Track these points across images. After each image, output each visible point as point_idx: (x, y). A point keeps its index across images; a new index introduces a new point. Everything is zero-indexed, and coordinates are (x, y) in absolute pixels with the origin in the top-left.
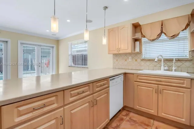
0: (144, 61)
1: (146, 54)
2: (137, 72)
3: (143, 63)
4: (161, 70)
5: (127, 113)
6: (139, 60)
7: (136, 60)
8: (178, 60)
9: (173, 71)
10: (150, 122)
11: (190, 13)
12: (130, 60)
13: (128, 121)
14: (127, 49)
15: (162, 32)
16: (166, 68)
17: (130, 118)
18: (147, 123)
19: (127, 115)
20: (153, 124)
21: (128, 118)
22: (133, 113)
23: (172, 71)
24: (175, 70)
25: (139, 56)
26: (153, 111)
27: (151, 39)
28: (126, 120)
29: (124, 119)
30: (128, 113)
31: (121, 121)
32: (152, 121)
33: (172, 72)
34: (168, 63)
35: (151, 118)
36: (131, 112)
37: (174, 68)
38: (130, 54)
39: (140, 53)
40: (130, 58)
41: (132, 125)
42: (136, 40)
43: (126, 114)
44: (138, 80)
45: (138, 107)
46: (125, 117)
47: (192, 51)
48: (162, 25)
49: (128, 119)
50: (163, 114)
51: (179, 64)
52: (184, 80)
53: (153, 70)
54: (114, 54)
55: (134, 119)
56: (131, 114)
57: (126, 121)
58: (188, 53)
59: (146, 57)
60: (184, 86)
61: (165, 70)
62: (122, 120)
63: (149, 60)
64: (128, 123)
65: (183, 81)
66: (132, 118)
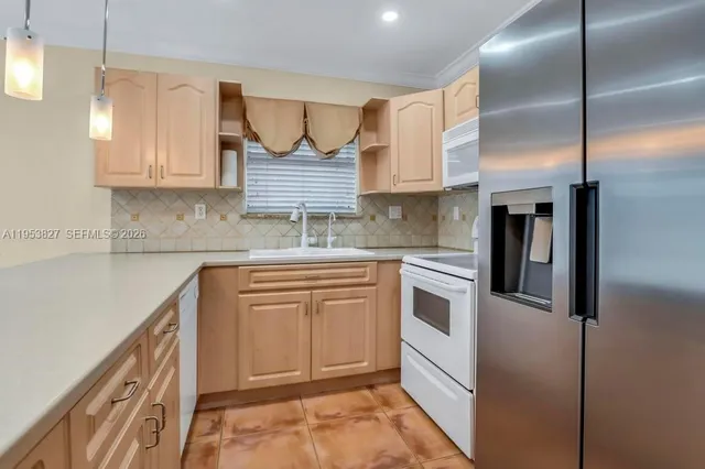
0: (251, 221)
1: (257, 196)
2: (246, 260)
3: (247, 227)
4: (299, 245)
5: (213, 421)
6: (233, 217)
7: (223, 218)
8: (340, 218)
9: (329, 246)
10: (294, 411)
11: (361, 104)
12: (197, 217)
13: (233, 441)
14: (198, 172)
15: (306, 136)
16: (313, 240)
17: (235, 431)
18: (289, 417)
19: (217, 426)
20: (305, 410)
21: (228, 435)
22: (234, 406)
23: (325, 246)
24: (334, 245)
25: (232, 203)
26: (298, 373)
27: (278, 149)
28: (225, 443)
29: (215, 445)
30: (215, 416)
31: (211, 458)
32: (297, 403)
33: (324, 250)
34: (315, 226)
35: (291, 398)
36: (224, 408)
37: (330, 239)
38: (200, 194)
39: (237, 193)
40: (197, 209)
41: (254, 447)
42: (226, 144)
43: (211, 424)
44: (253, 286)
45: (252, 379)
46: (215, 438)
47: (369, 195)
48: (305, 116)
49: (230, 436)
50: (324, 369)
51: (340, 227)
52: (365, 267)
53: (279, 248)
54: (117, 191)
55: (250, 425)
56: (232, 415)
57: (227, 446)
58: (355, 201)
59: (256, 207)
60: (366, 280)
61: (310, 245)
62: (210, 451)
63: (269, 217)
64: (238, 448)
65: (362, 270)
66: (240, 428)
